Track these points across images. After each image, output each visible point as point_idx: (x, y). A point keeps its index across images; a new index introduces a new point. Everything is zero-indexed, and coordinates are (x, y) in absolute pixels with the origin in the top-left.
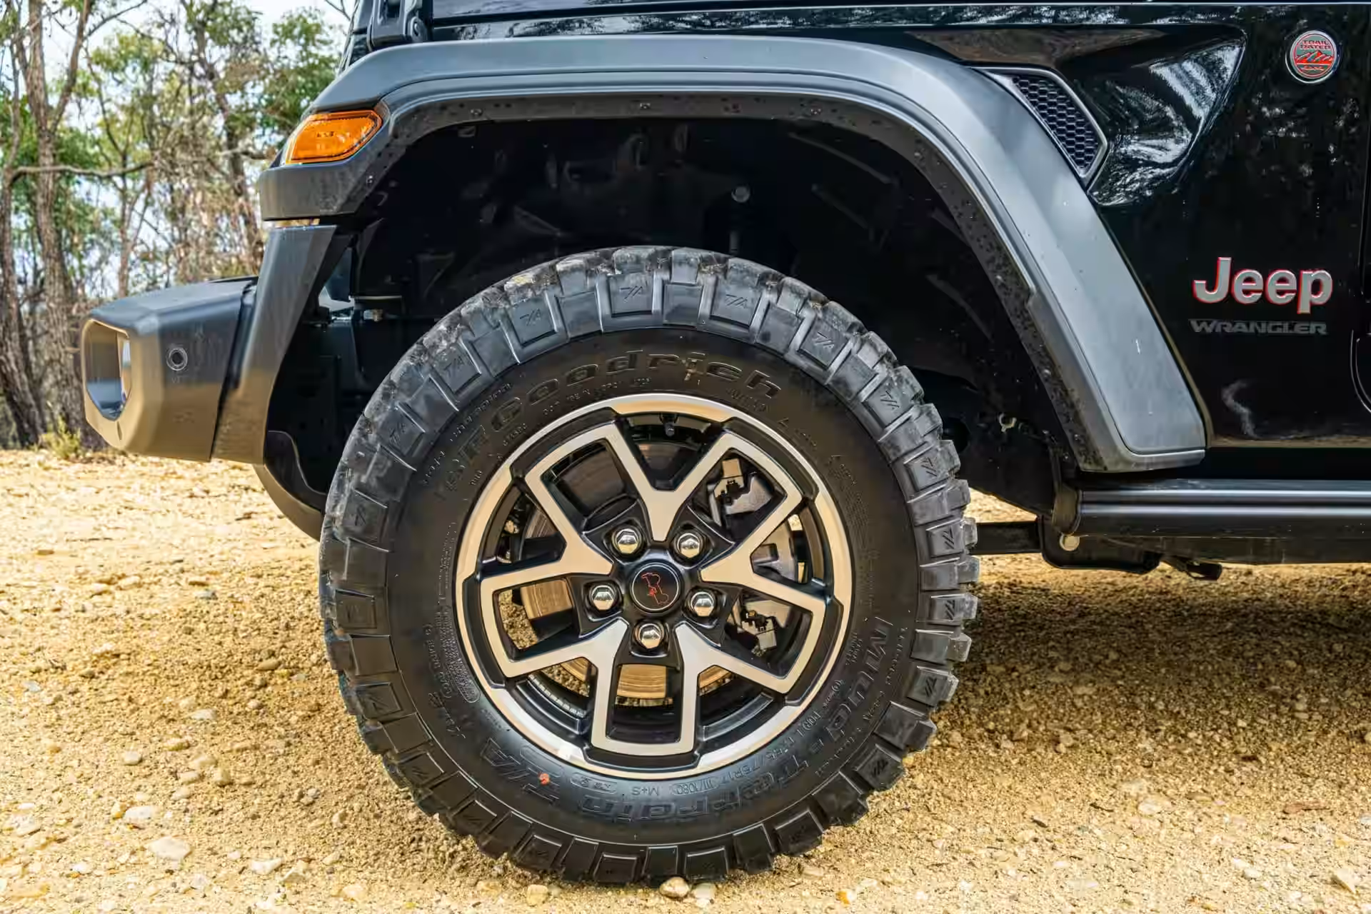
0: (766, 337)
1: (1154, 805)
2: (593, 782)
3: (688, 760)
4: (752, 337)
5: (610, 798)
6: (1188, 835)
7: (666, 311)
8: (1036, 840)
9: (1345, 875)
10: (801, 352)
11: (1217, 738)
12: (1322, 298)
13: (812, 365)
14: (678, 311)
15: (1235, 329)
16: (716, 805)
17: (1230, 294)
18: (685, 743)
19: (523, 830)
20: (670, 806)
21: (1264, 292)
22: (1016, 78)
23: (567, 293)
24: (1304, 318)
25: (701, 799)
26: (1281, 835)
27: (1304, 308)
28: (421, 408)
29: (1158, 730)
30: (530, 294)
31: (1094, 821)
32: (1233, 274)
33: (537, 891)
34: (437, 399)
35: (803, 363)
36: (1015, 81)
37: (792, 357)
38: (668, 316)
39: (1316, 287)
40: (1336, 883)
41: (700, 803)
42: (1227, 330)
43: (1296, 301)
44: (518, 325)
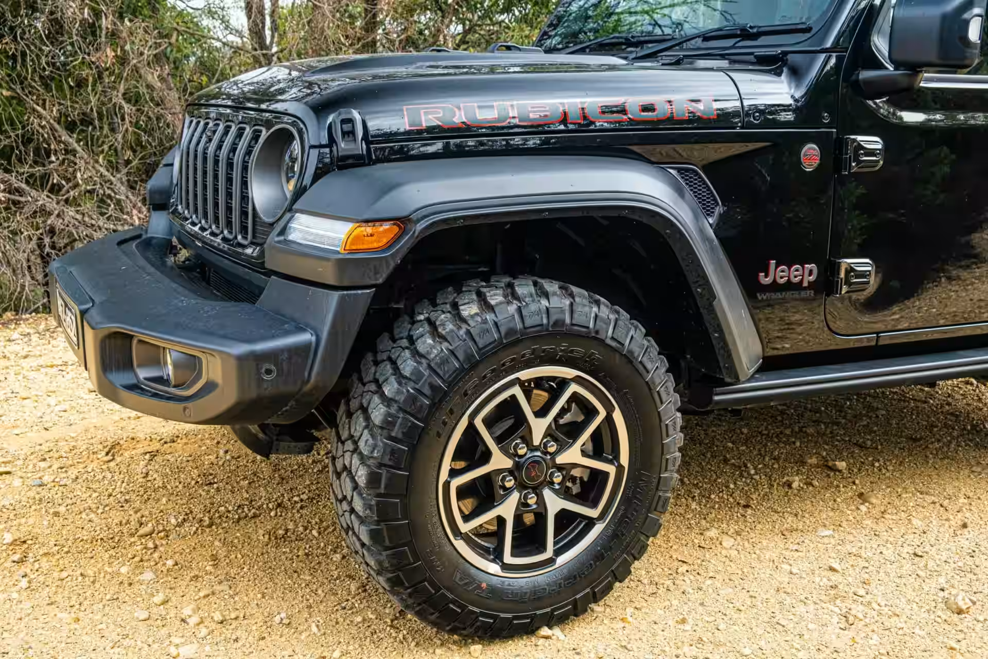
0: (597, 332)
1: (728, 542)
2: (506, 583)
3: (551, 561)
4: (590, 333)
5: (516, 589)
6: (754, 555)
7: (551, 323)
8: (687, 571)
9: (836, 566)
10: (613, 338)
11: (725, 497)
12: (812, 278)
13: (618, 345)
14: (556, 323)
15: (776, 297)
16: (568, 584)
17: (775, 281)
18: (549, 553)
19: (474, 616)
20: (546, 589)
21: (789, 277)
22: (679, 170)
23: (500, 317)
24: (805, 288)
25: (559, 582)
26: (794, 549)
27: (805, 284)
28: (427, 391)
29: (695, 496)
30: (479, 319)
31: (707, 556)
32: (777, 267)
33: (476, 648)
34: (435, 384)
35: (614, 344)
36: (678, 172)
37: (609, 341)
38: (552, 326)
39: (811, 273)
40: (832, 569)
41: (560, 584)
42: (773, 297)
43: (802, 281)
44: (477, 339)
